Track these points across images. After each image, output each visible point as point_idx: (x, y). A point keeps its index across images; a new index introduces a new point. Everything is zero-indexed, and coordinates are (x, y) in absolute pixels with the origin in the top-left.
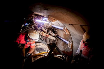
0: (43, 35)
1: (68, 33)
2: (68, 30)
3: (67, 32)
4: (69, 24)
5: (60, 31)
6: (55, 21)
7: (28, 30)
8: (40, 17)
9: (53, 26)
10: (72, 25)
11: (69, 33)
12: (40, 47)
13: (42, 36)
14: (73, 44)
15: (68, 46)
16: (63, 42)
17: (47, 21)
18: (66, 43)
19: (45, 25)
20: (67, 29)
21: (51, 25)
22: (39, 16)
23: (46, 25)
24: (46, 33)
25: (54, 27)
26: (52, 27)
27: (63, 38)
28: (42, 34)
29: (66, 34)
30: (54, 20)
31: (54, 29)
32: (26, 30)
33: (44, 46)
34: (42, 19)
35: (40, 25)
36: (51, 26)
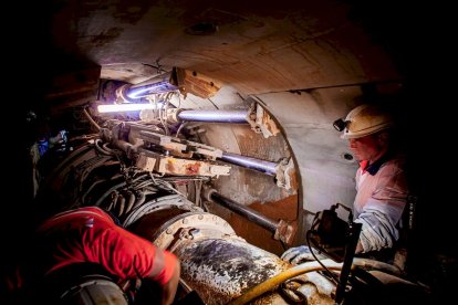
0: (176, 172)
1: (276, 131)
2: (272, 117)
3: (269, 128)
4: (292, 92)
5: (218, 128)
6: (218, 89)
7: (75, 164)
8: (109, 87)
9: (183, 115)
10: (309, 91)
11: (278, 131)
12: (197, 236)
13: (171, 176)
14: (301, 168)
15: (279, 184)
16: (241, 171)
17: (148, 101)
18: (264, 171)
19: (145, 119)
20: (268, 112)
21: (171, 115)
22: (105, 87)
23: (149, 121)
24: (184, 155)
25: (186, 120)
26: (180, 120)
27: (236, 155)
28: (170, 166)
29: (266, 136)
30: (212, 85)
31: (189, 127)
32: (68, 169)
33: (207, 219)
34: (125, 94)
35: (129, 128)
36: (174, 117)
